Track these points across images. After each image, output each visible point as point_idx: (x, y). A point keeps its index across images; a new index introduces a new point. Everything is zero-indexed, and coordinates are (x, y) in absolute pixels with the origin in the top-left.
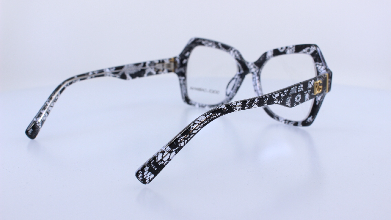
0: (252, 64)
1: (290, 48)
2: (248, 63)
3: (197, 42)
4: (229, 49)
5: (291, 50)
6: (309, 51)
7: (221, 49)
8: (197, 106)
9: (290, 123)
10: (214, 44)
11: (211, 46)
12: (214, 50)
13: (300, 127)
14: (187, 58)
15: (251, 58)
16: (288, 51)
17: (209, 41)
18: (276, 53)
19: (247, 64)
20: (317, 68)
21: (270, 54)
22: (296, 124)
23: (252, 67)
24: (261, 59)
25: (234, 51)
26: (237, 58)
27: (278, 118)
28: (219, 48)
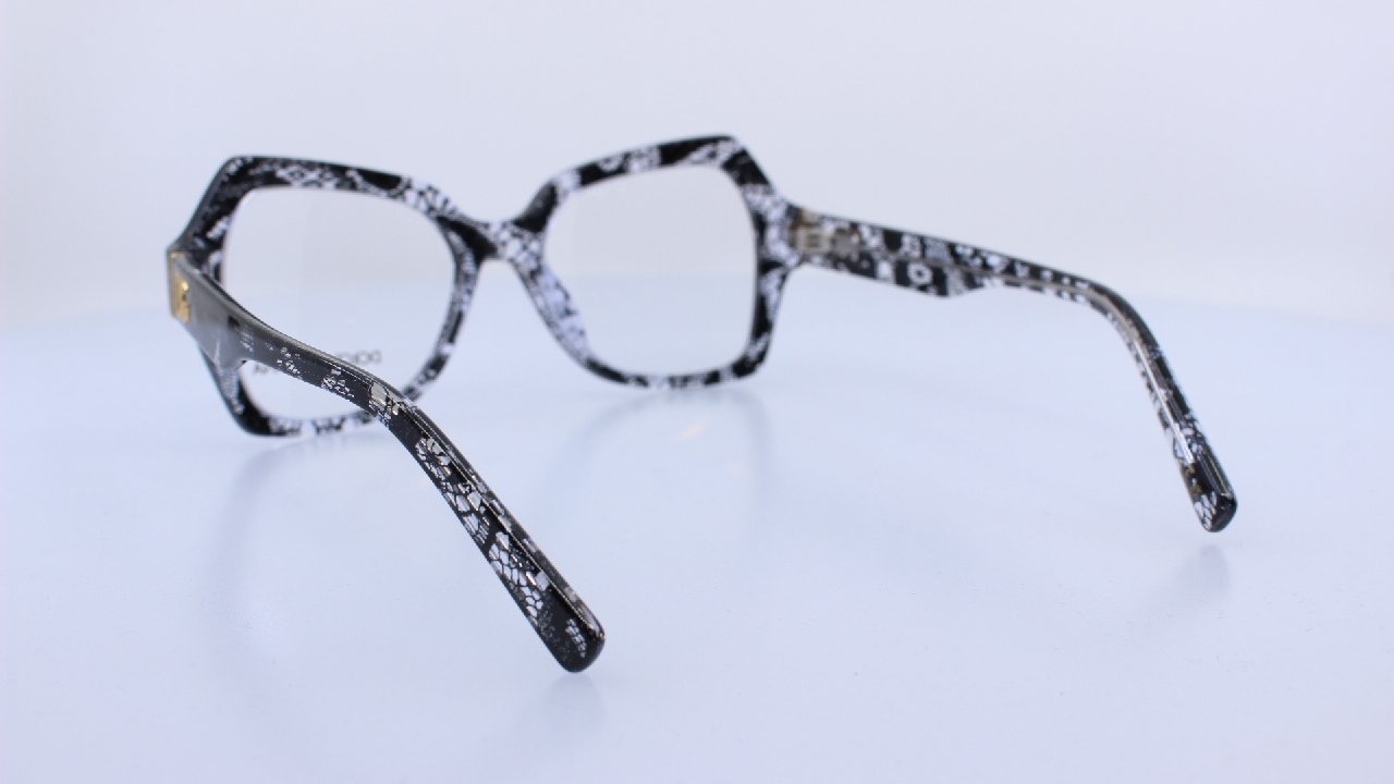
0: (504, 226)
1: (640, 156)
2: (487, 226)
3: (251, 175)
4: (400, 187)
5: (645, 161)
6: (713, 155)
7: (365, 191)
8: (308, 432)
9: (690, 385)
10: (328, 175)
11: (318, 184)
12: (331, 197)
13: (731, 385)
14: (217, 244)
15: (494, 208)
16: (635, 165)
17: (310, 165)
18: (591, 174)
19: (482, 230)
20: (748, 204)
21: (568, 182)
22: (713, 378)
23: (505, 235)
24: (540, 205)
25: (421, 194)
26: (441, 214)
27: (642, 381)
28: (353, 187)
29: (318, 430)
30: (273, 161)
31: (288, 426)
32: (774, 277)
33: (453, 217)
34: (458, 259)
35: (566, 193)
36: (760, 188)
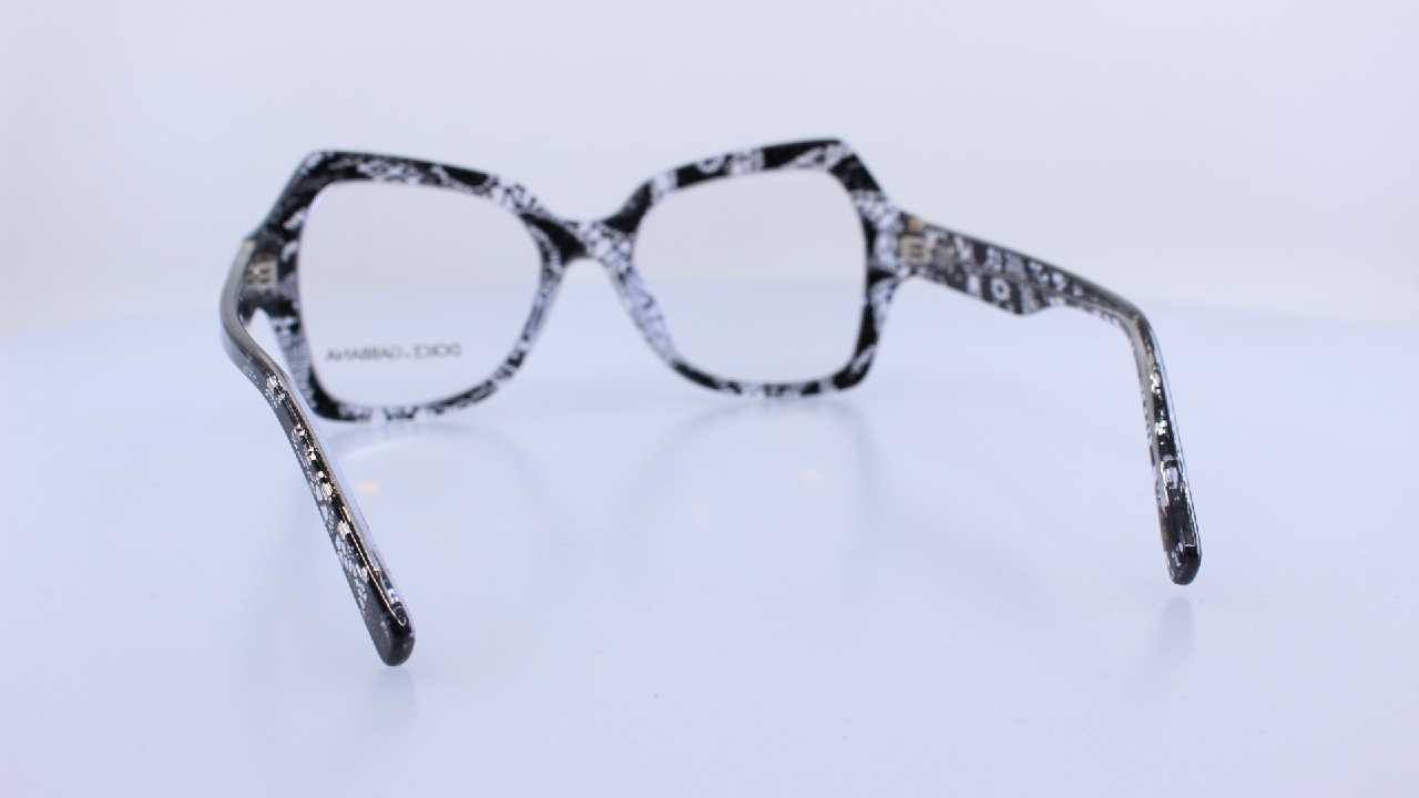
0: (594, 226)
1: (742, 158)
2: (575, 225)
3: (334, 168)
4: (486, 184)
5: (747, 164)
6: (821, 159)
7: (450, 186)
8: (378, 419)
9: (787, 394)
10: (412, 170)
11: (401, 179)
12: (414, 192)
13: (832, 396)
14: (293, 235)
15: (584, 208)
16: (737, 168)
17: (394, 161)
18: (689, 176)
19: (570, 229)
20: (860, 210)
21: (663, 183)
22: (812, 389)
23: (595, 235)
24: (633, 206)
25: (508, 191)
26: (527, 212)
27: (735, 387)
28: (438, 182)
29: (389, 417)
30: (354, 156)
31: (358, 412)
32: (883, 287)
33: (541, 216)
34: (546, 257)
35: (661, 194)
36: (871, 194)
